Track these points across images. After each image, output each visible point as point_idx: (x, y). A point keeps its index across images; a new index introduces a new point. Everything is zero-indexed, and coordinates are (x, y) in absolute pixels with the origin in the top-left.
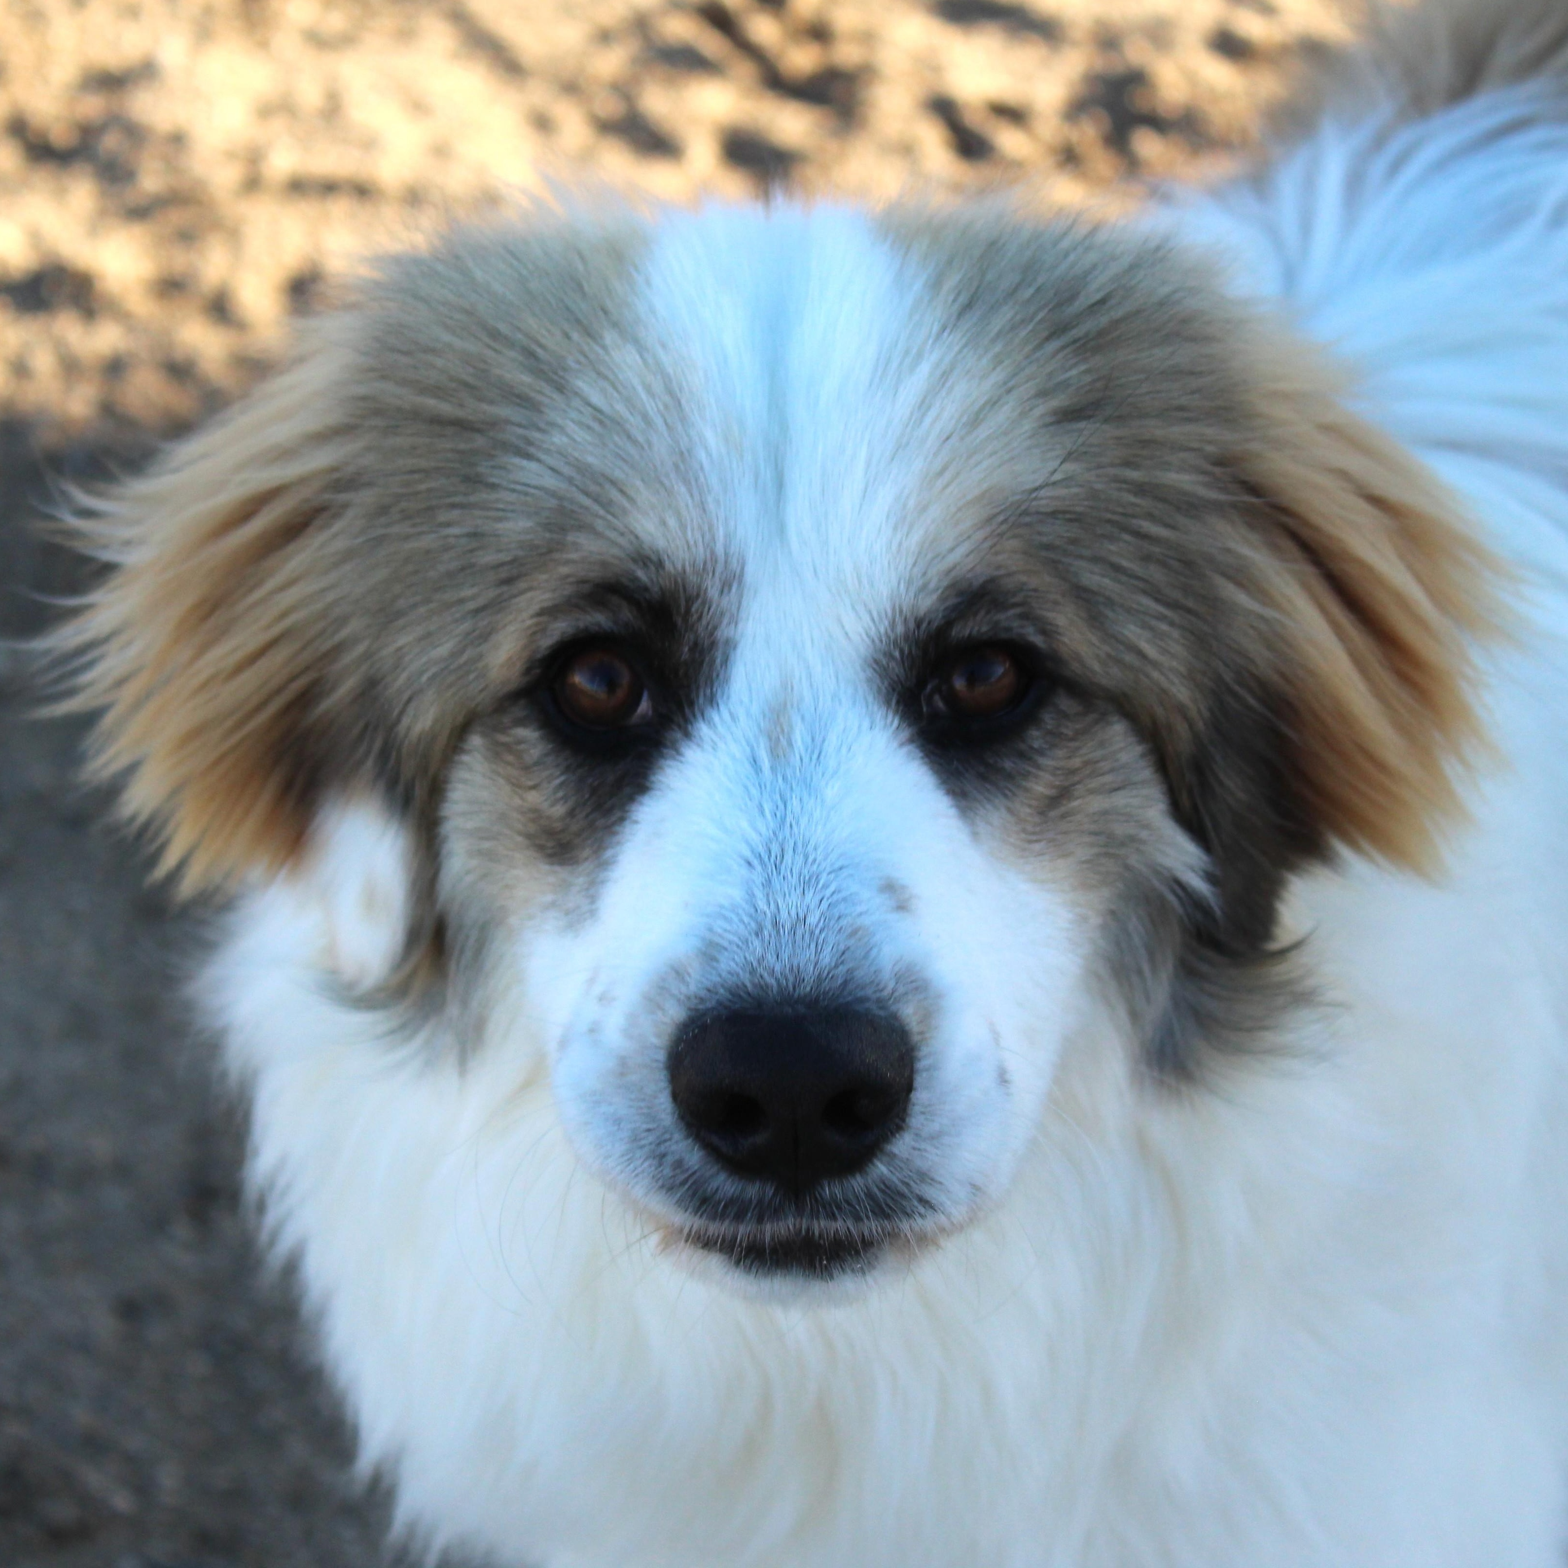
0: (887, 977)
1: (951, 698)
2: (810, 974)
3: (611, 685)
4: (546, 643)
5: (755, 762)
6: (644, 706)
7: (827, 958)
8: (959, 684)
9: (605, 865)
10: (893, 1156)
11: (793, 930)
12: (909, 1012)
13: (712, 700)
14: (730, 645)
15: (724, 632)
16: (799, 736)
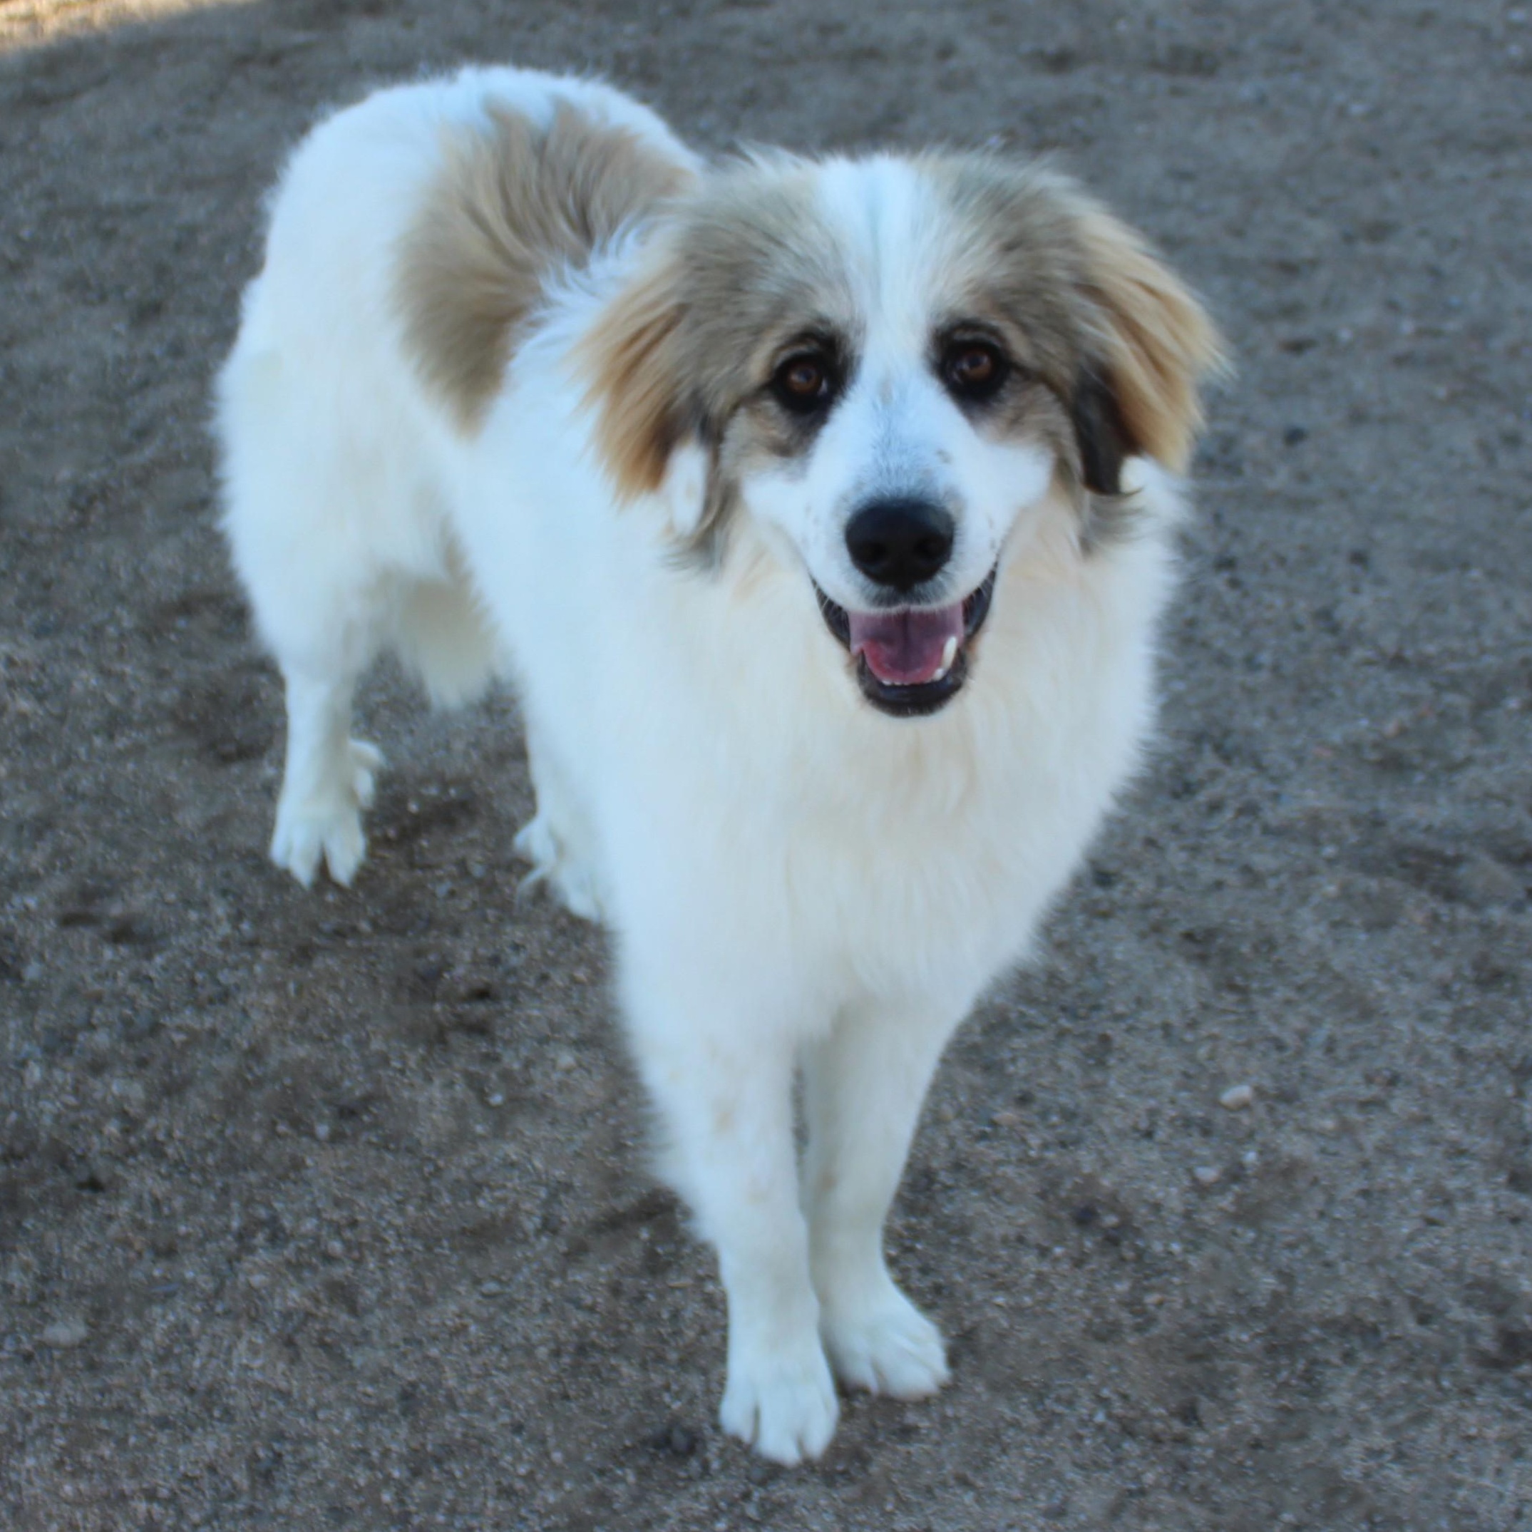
0: (941, 491)
1: (962, 373)
2: (905, 490)
3: (808, 377)
4: (778, 362)
5: (875, 406)
6: (824, 386)
7: (912, 482)
8: (965, 366)
9: (810, 456)
10: (945, 573)
11: (897, 472)
12: (951, 507)
13: (854, 382)
14: (860, 358)
15: (857, 353)
16: (895, 394)
